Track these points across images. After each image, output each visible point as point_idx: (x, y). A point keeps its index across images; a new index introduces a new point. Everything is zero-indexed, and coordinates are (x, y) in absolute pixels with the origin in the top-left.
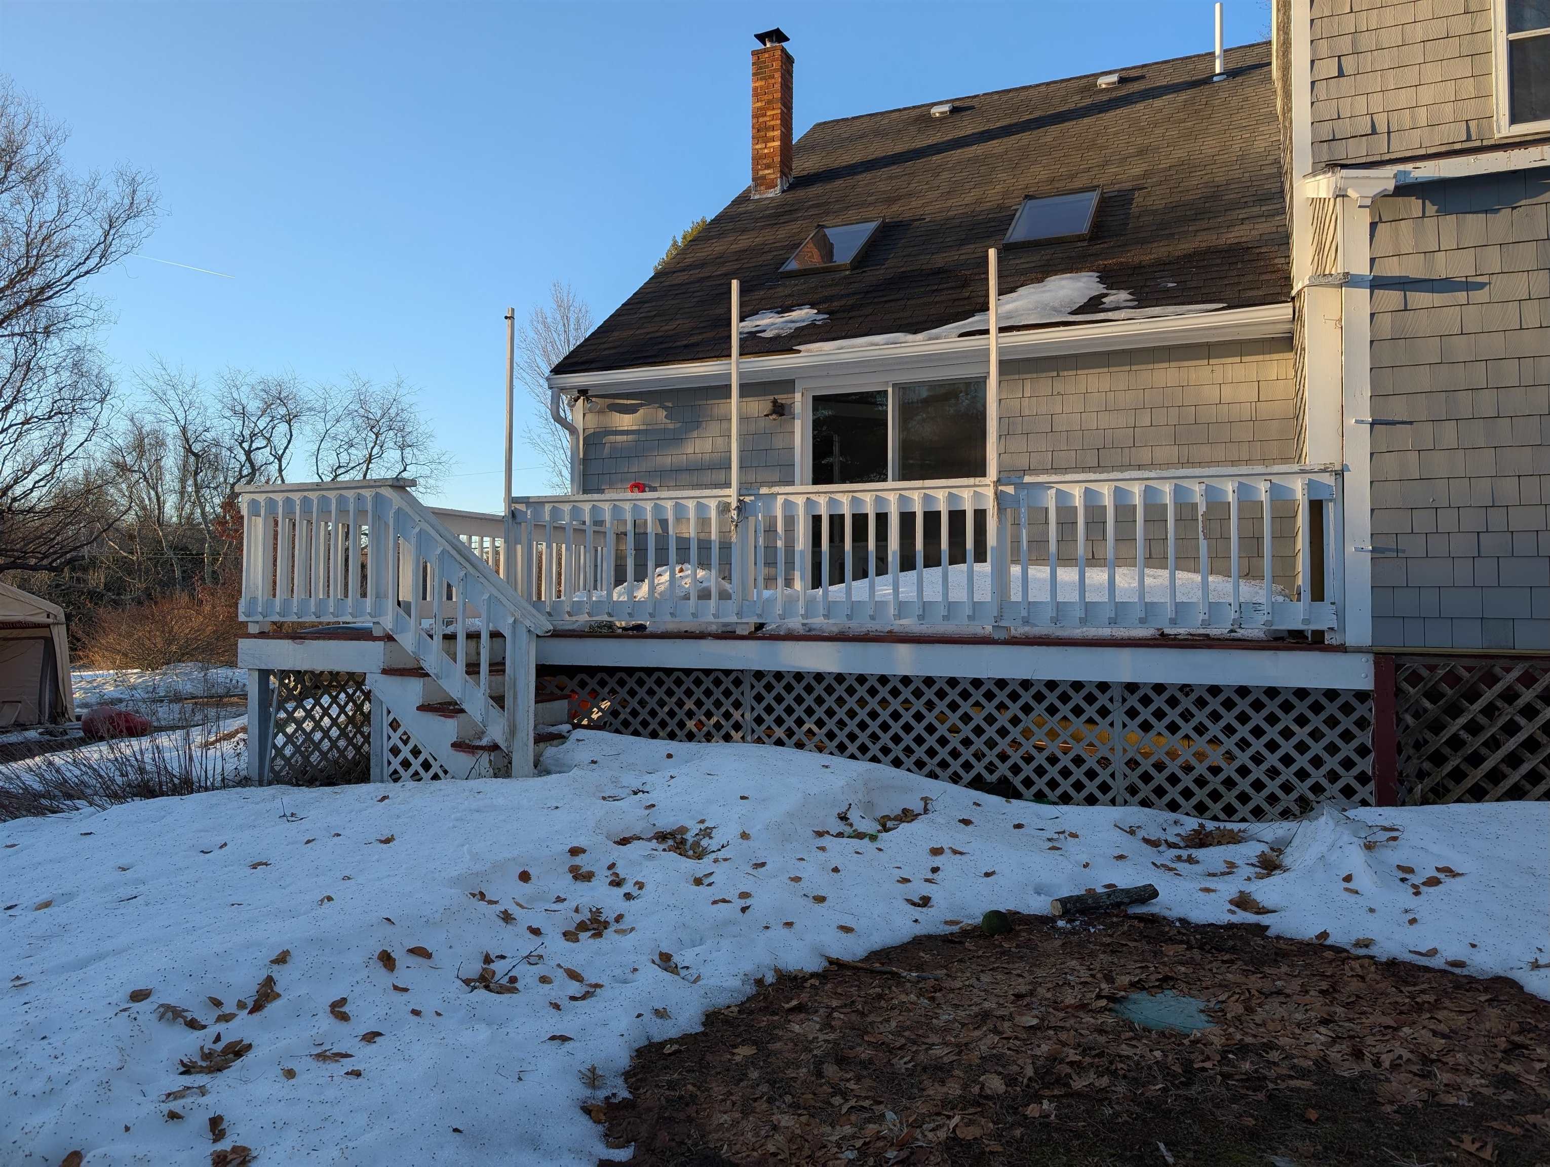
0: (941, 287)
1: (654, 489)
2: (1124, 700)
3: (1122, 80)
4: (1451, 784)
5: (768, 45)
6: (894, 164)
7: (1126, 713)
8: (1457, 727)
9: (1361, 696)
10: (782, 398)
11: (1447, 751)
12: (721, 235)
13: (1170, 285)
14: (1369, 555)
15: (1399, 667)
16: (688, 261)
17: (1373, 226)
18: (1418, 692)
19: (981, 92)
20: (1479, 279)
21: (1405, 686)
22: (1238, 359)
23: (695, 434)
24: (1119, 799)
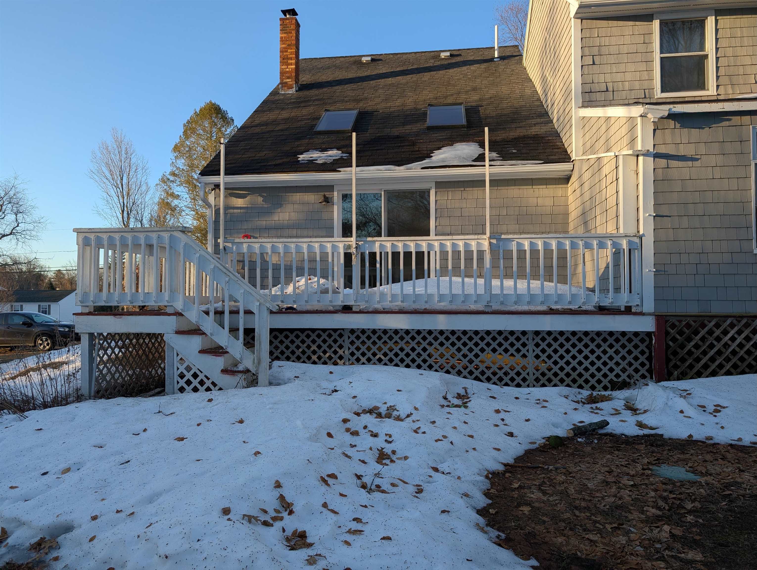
0: (402, 144)
1: (256, 238)
2: (533, 339)
3: (451, 55)
4: (688, 371)
5: (288, 16)
6: (351, 83)
7: (535, 345)
8: (691, 346)
9: (649, 334)
10: (328, 194)
11: (686, 357)
12: (270, 110)
13: (514, 151)
14: (653, 273)
15: (667, 321)
16: (257, 122)
17: (654, 130)
18: (675, 331)
19: (384, 53)
20: (697, 157)
21: (669, 329)
22: (545, 186)
23: (279, 210)
24: (531, 385)
